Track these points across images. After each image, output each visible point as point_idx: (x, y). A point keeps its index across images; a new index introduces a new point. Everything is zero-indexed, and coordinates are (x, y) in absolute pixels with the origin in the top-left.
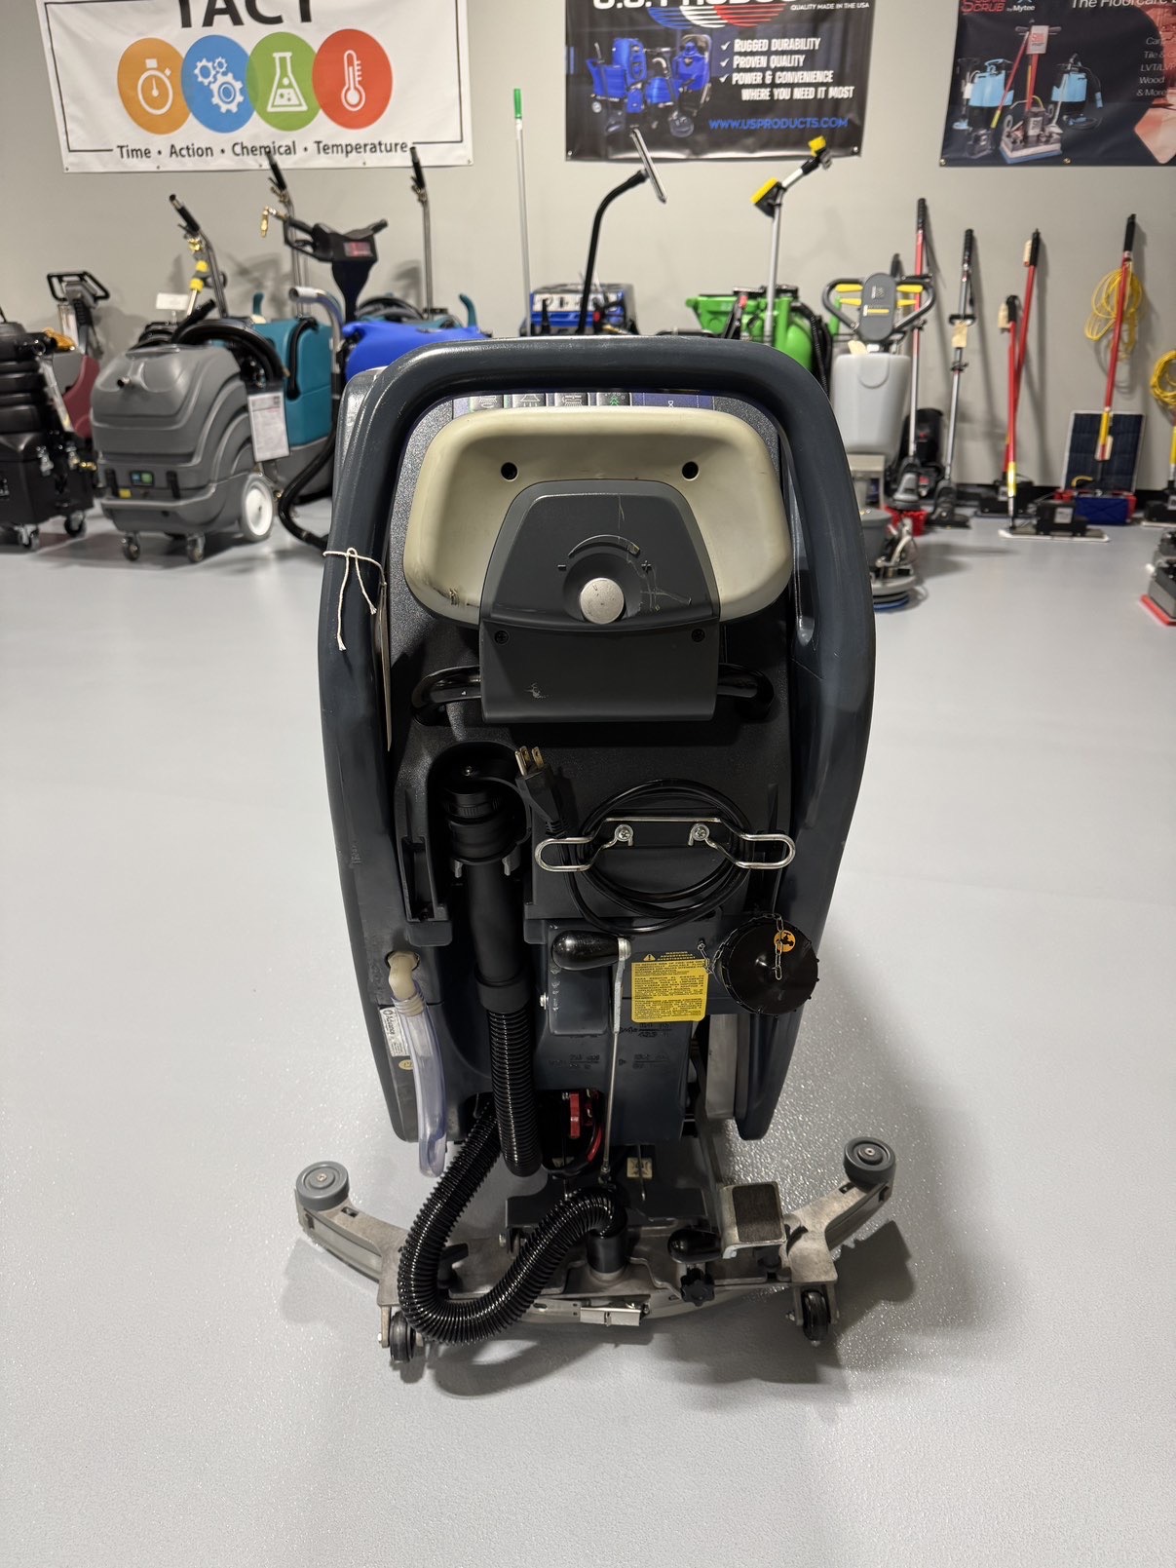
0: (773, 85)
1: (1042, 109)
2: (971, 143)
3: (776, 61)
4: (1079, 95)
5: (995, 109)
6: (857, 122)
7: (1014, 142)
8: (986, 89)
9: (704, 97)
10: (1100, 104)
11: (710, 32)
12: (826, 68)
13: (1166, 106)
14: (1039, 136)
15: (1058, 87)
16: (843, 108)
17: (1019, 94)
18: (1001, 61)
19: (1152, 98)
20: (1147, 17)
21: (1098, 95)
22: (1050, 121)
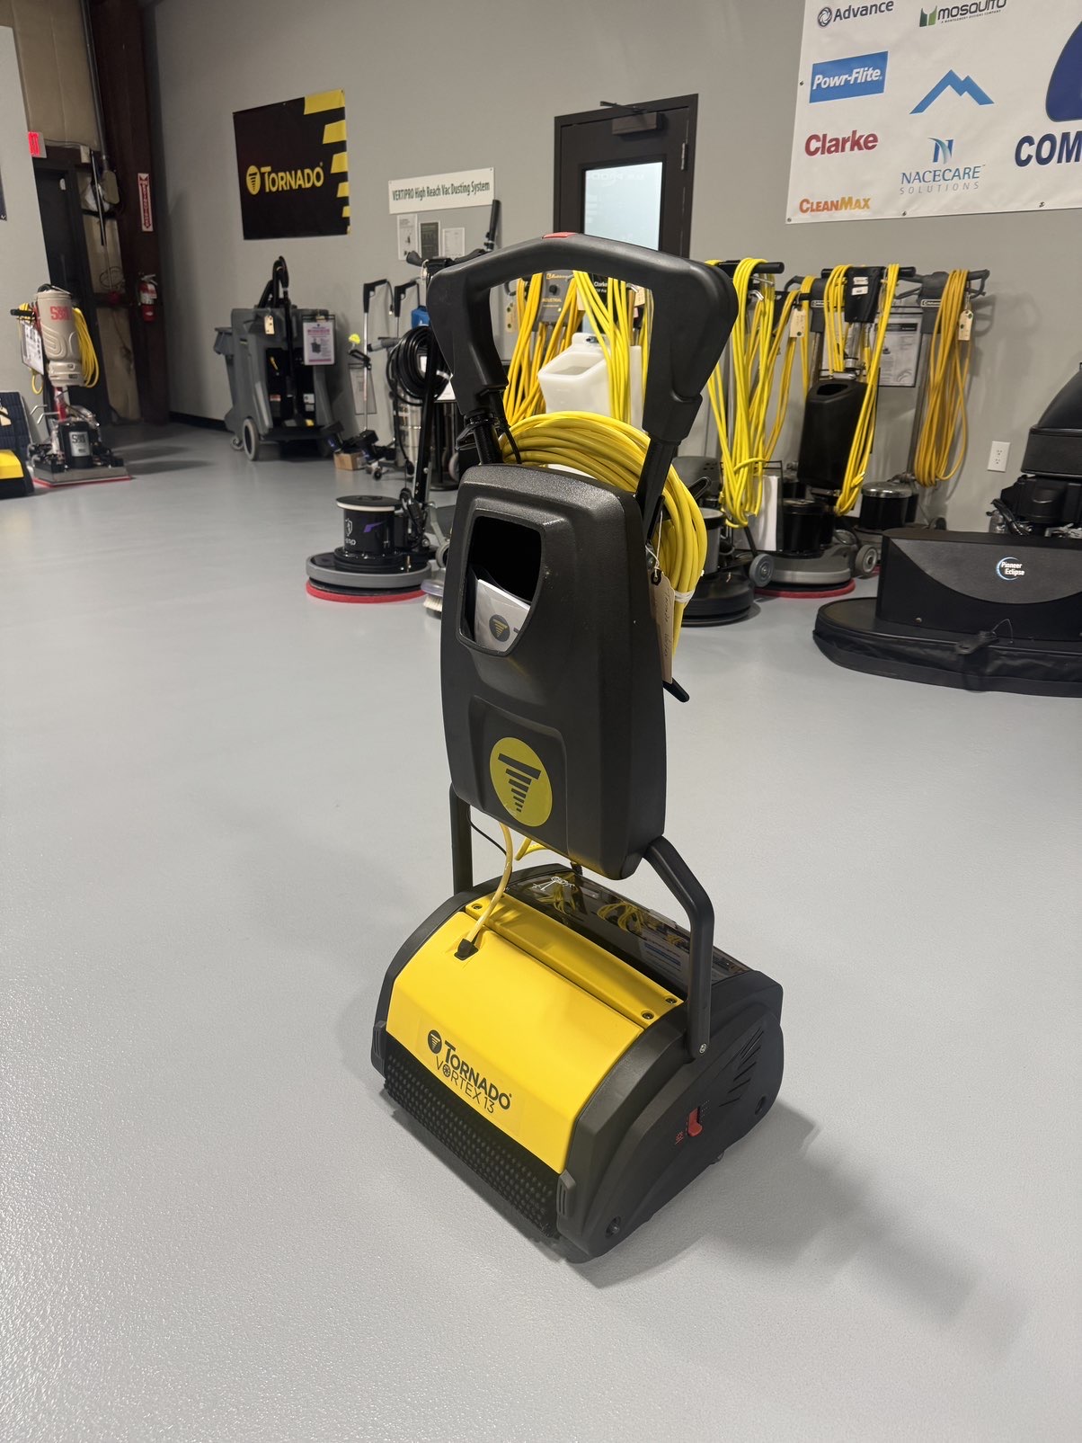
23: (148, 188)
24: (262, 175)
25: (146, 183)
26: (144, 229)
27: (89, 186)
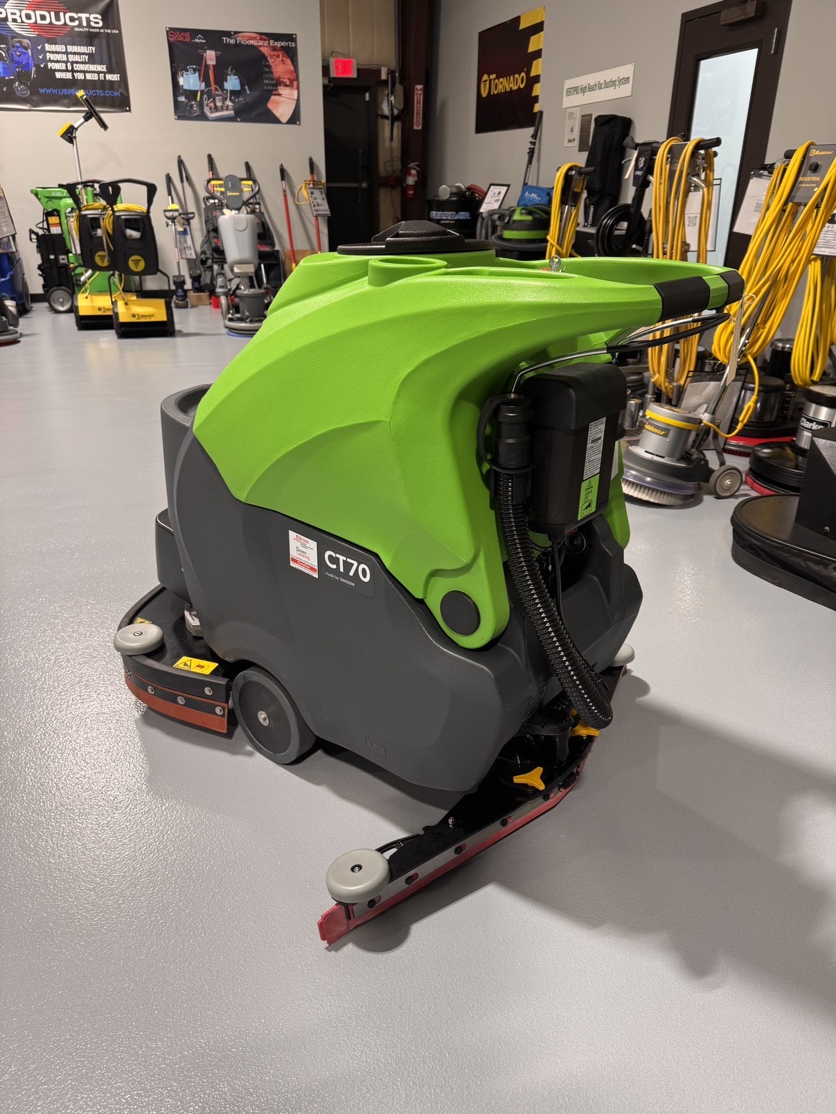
0: (73, 71)
1: (221, 93)
2: (189, 108)
3: (71, 58)
4: (238, 88)
5: (197, 91)
6: (126, 94)
7: (211, 109)
8: (190, 81)
9: (33, 75)
10: (248, 92)
11: (29, 38)
12: (101, 63)
13: (279, 95)
14: (222, 106)
15: (226, 82)
16: (116, 86)
17: (208, 84)
18: (195, 67)
19: (272, 91)
20: (260, 51)
21: (246, 87)
22: (226, 99)
23: (422, 96)
24: (490, 80)
25: (420, 92)
26: (415, 128)
27: (386, 98)
